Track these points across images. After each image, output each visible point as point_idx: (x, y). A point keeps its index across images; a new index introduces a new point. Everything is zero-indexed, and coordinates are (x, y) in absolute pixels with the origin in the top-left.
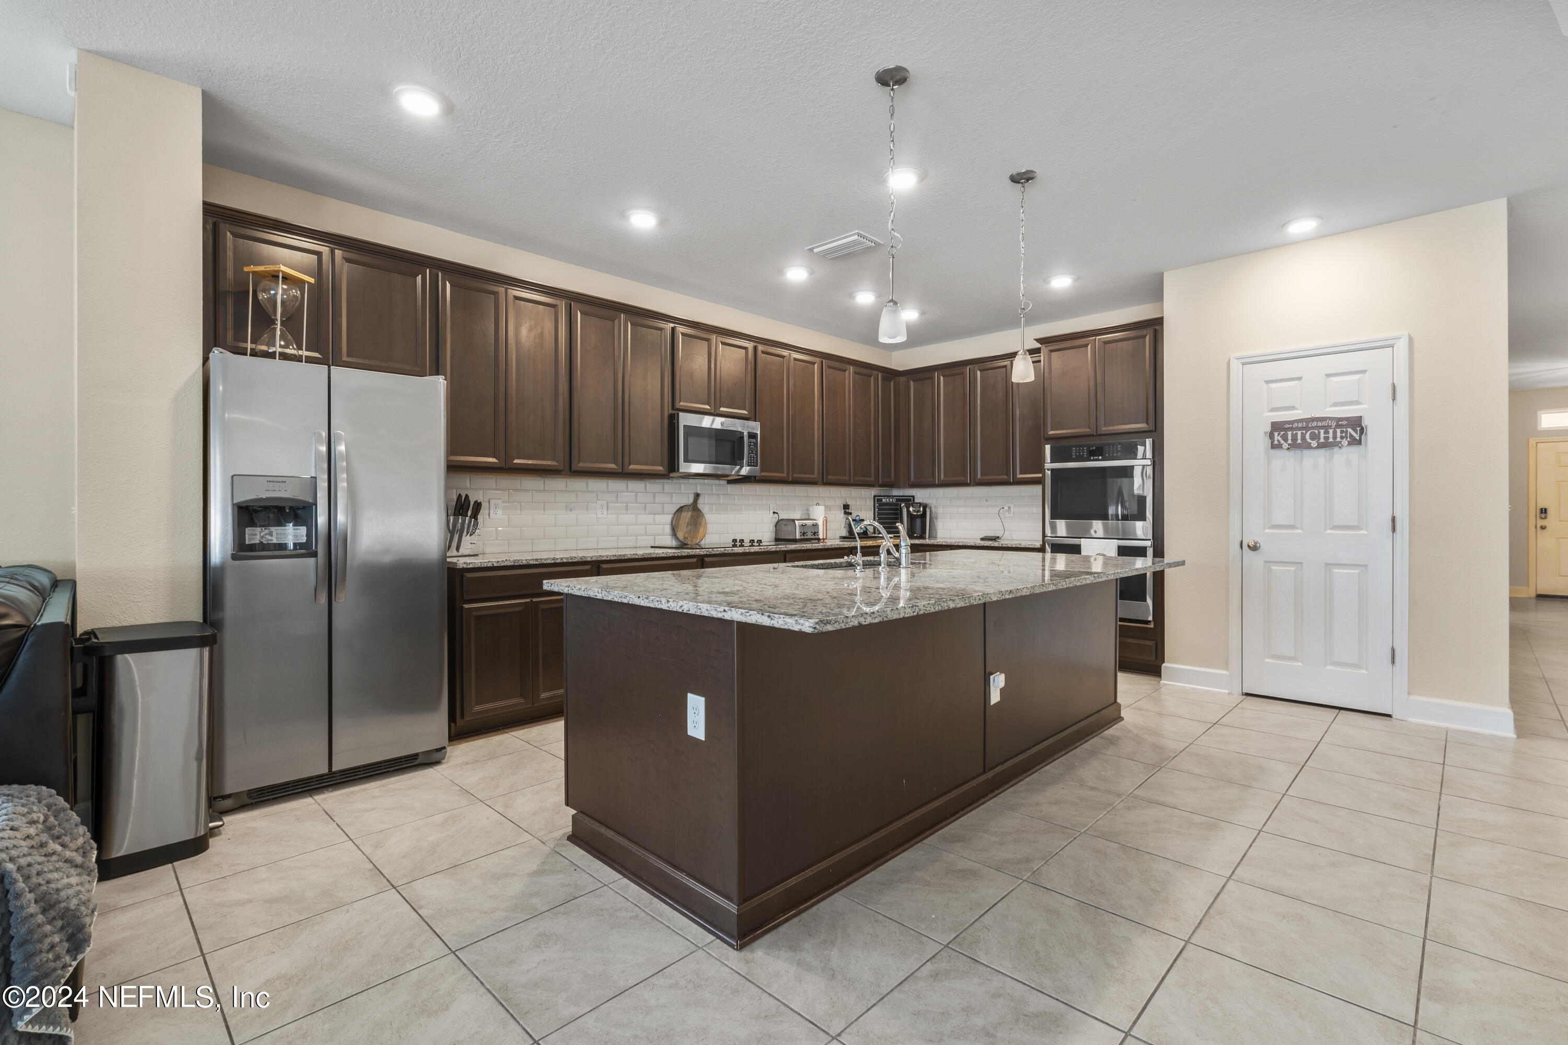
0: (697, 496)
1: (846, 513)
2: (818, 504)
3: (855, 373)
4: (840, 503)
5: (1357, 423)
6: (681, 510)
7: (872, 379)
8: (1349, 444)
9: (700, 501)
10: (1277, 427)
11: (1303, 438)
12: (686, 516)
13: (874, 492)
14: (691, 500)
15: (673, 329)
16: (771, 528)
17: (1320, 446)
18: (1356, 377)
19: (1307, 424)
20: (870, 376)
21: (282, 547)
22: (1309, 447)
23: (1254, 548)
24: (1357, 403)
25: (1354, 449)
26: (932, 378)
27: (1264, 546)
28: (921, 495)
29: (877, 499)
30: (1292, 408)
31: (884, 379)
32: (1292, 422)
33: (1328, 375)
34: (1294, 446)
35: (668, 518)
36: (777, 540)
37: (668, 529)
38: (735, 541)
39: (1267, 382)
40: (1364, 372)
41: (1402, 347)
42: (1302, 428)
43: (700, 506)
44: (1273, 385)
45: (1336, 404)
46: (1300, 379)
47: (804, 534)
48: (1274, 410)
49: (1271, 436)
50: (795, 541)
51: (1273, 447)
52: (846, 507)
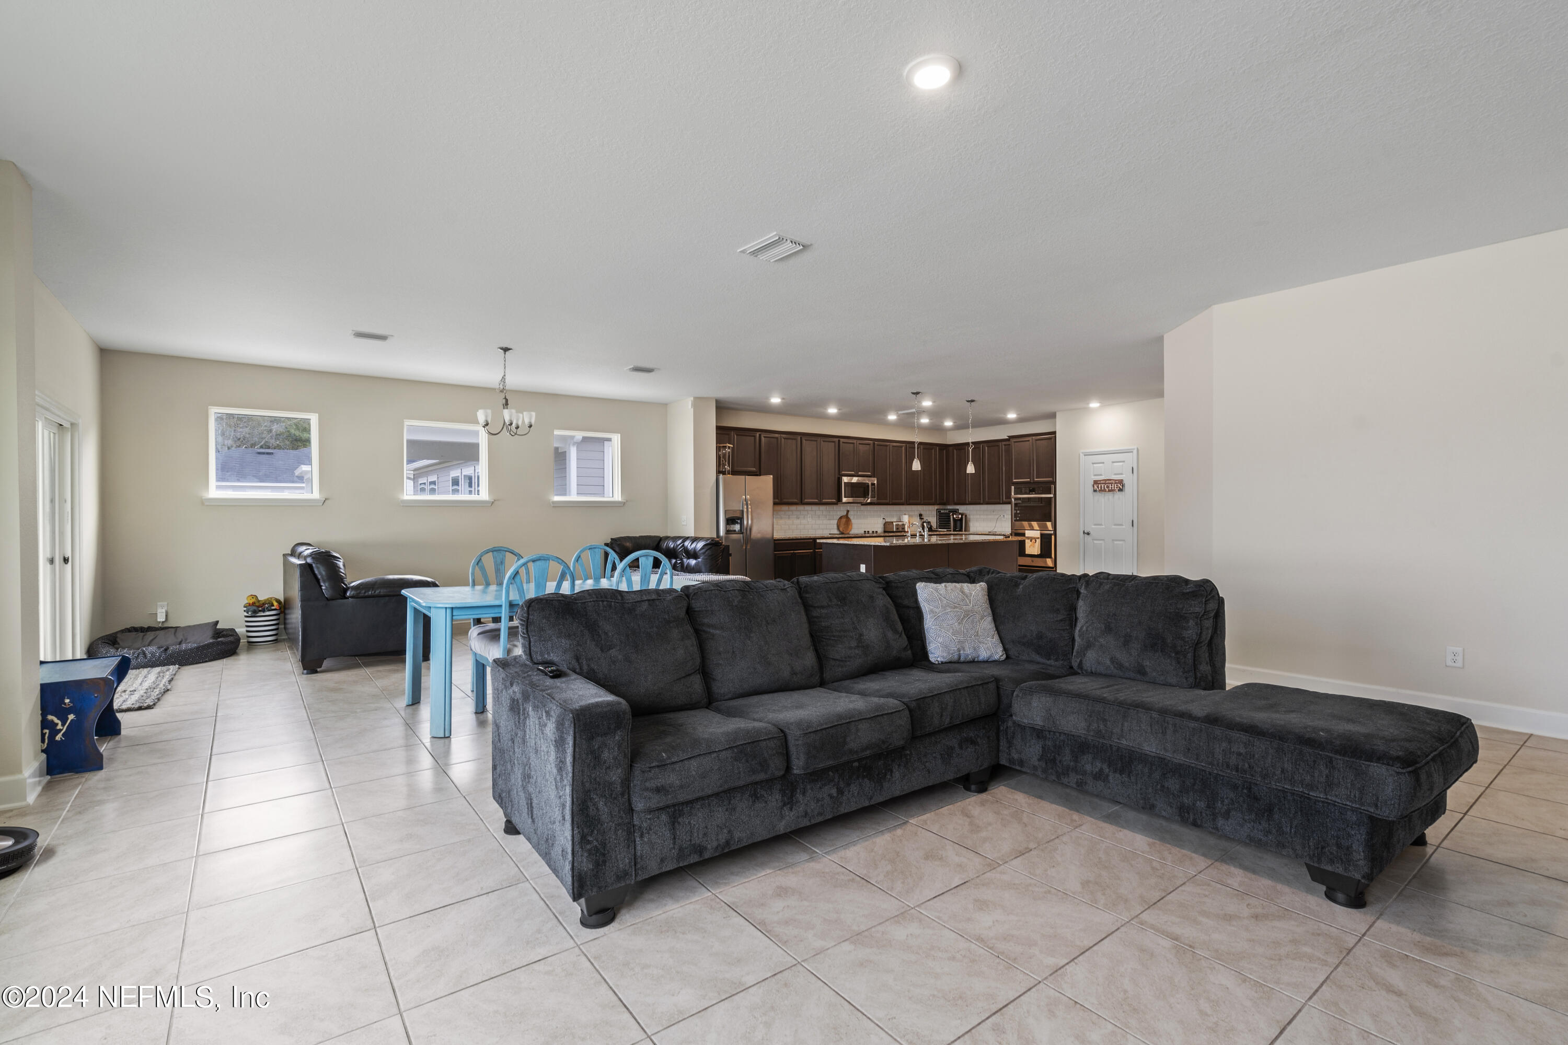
0: (848, 511)
1: (920, 518)
2: (905, 514)
3: (924, 449)
4: (917, 513)
5: (1121, 482)
6: (841, 518)
7: (933, 451)
8: (1119, 490)
9: (849, 513)
10: (1096, 482)
11: (1104, 488)
12: (844, 520)
13: (936, 507)
14: (845, 514)
15: (839, 441)
16: (882, 526)
17: (1109, 491)
18: (1121, 464)
19: (1107, 482)
20: (932, 449)
21: (735, 531)
22: (1105, 491)
23: (1088, 534)
24: (1122, 474)
25: (1120, 493)
26: (965, 449)
27: (1092, 532)
28: (962, 509)
29: (938, 511)
30: (1101, 475)
31: (940, 449)
32: (1100, 481)
33: (1113, 462)
34: (1101, 490)
35: (836, 522)
36: (885, 532)
37: (835, 526)
38: (865, 532)
39: (1093, 463)
40: (1124, 462)
41: (1135, 452)
42: (1103, 484)
43: (849, 516)
44: (1095, 465)
45: (1115, 474)
46: (1103, 463)
47: (898, 529)
48: (1095, 475)
49: (1094, 487)
50: (893, 532)
51: (1095, 491)
52: (921, 515)
